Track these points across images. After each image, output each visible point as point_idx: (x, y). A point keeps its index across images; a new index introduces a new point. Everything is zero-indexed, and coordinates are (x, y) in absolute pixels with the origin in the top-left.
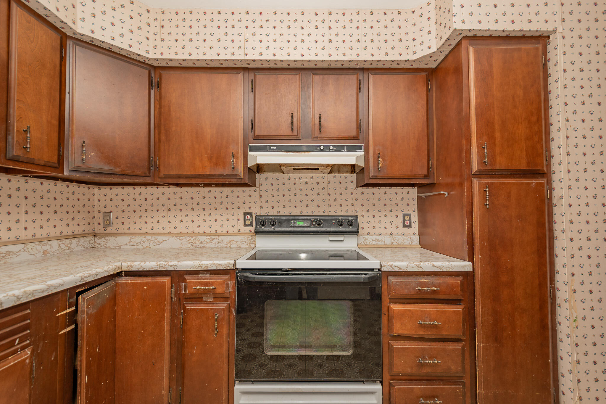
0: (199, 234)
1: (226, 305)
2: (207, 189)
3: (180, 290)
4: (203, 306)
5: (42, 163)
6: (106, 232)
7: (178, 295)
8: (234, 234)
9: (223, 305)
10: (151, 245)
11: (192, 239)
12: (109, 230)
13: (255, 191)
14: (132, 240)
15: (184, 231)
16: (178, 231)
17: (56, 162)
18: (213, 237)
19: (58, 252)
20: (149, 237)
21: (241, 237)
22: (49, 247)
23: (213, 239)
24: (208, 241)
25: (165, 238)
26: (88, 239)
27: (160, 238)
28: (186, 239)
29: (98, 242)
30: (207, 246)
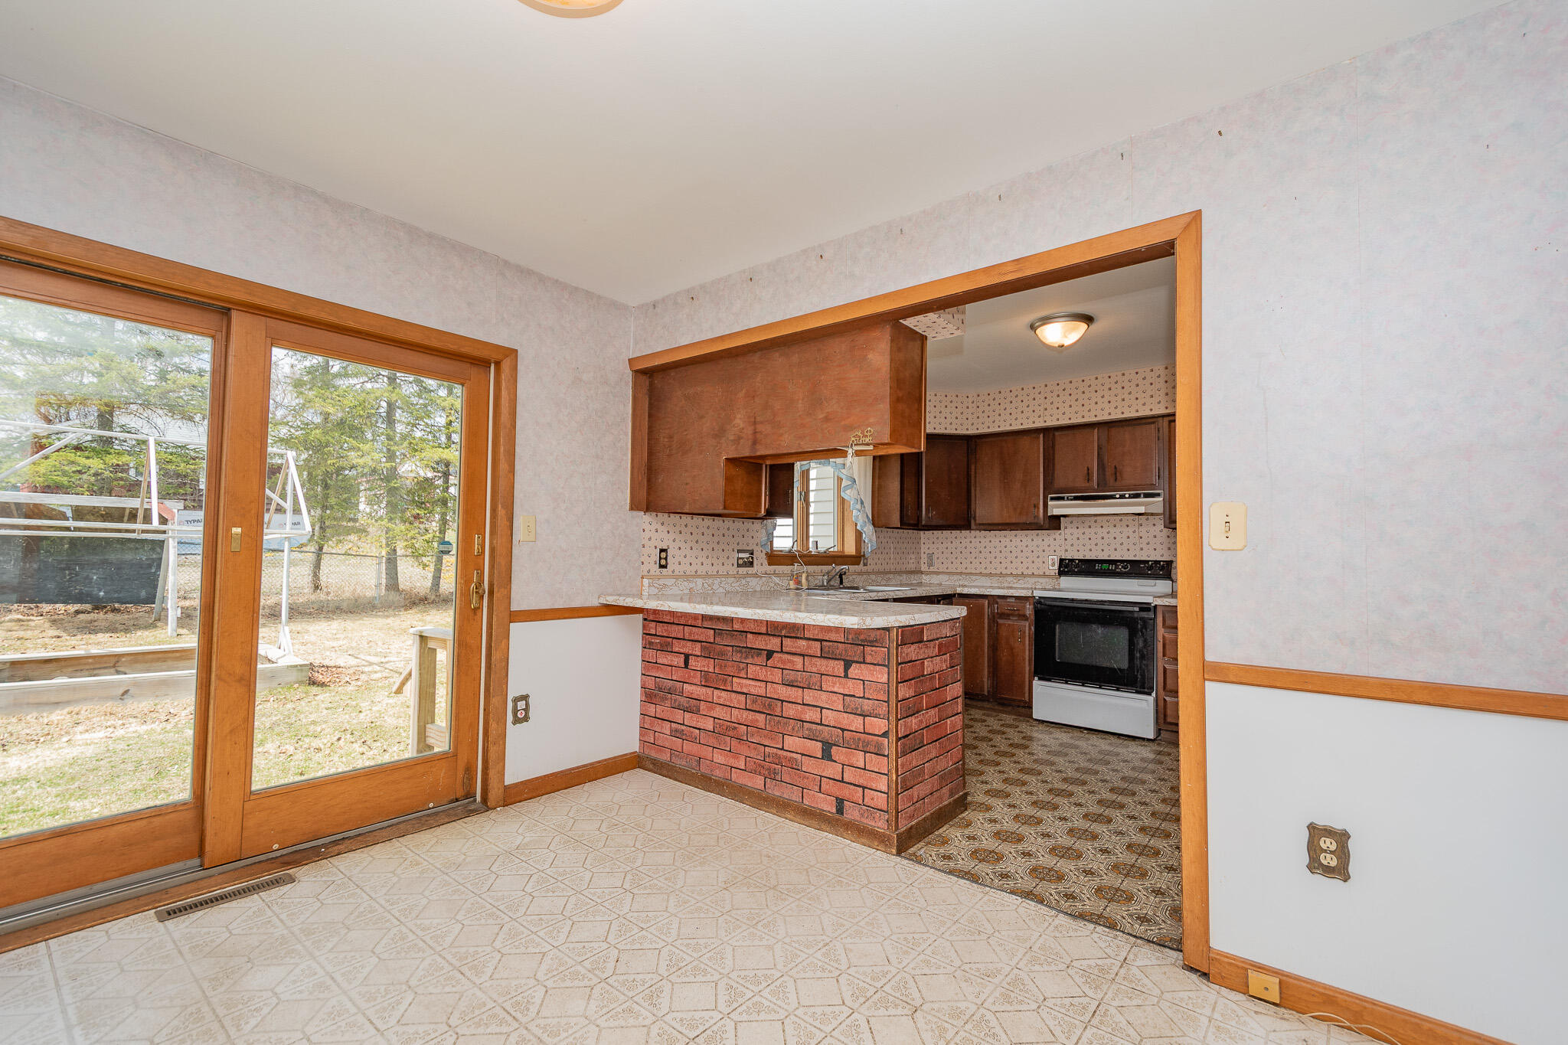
0: (1008, 575)
1: (1028, 623)
2: (1014, 533)
3: (994, 610)
4: (1010, 622)
6: (929, 570)
7: (993, 613)
8: (1039, 576)
9: (1024, 623)
10: (966, 583)
11: (1001, 579)
12: (932, 568)
13: (1060, 534)
14: (950, 578)
15: (994, 571)
16: (988, 571)
18: (1020, 578)
20: (964, 576)
21: (1050, 578)
24: (1016, 581)
25: (977, 577)
27: (974, 578)
28: (995, 579)
30: (1014, 586)
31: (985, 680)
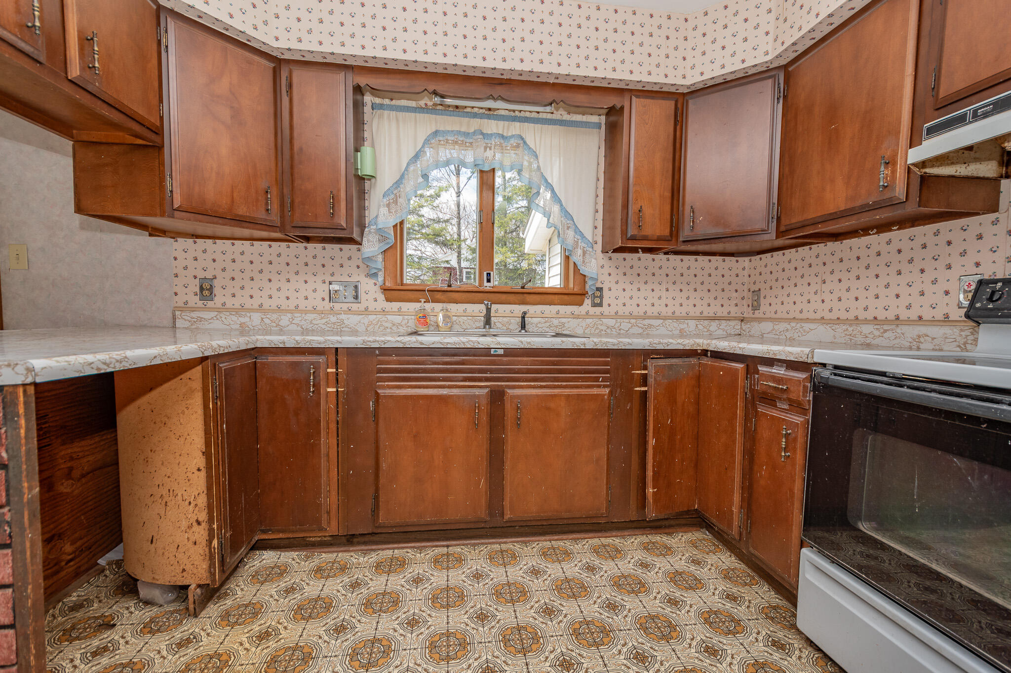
0: (866, 321)
1: (802, 420)
2: (885, 236)
3: (754, 387)
4: (775, 413)
5: (655, 238)
6: (753, 316)
7: (752, 391)
8: (933, 322)
9: (798, 419)
10: (796, 335)
11: (850, 329)
12: (758, 314)
13: (995, 223)
14: (776, 327)
15: (844, 315)
16: (833, 316)
17: (668, 234)
18: (886, 327)
19: (695, 333)
20: (793, 324)
21: (946, 330)
22: (685, 326)
23: (885, 331)
24: (877, 333)
25: (812, 326)
26: (732, 323)
27: (807, 326)
28: (840, 329)
29: (744, 327)
30: (874, 342)
31: (735, 510)
